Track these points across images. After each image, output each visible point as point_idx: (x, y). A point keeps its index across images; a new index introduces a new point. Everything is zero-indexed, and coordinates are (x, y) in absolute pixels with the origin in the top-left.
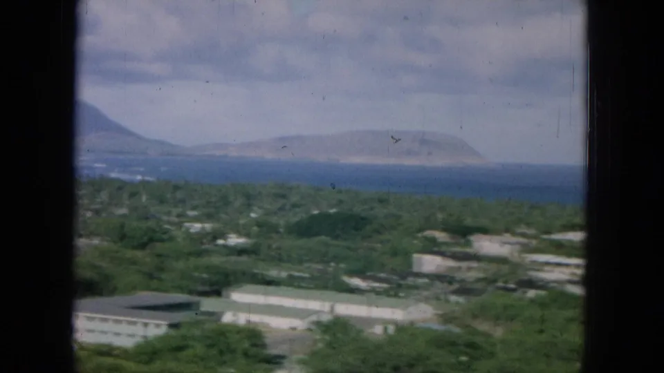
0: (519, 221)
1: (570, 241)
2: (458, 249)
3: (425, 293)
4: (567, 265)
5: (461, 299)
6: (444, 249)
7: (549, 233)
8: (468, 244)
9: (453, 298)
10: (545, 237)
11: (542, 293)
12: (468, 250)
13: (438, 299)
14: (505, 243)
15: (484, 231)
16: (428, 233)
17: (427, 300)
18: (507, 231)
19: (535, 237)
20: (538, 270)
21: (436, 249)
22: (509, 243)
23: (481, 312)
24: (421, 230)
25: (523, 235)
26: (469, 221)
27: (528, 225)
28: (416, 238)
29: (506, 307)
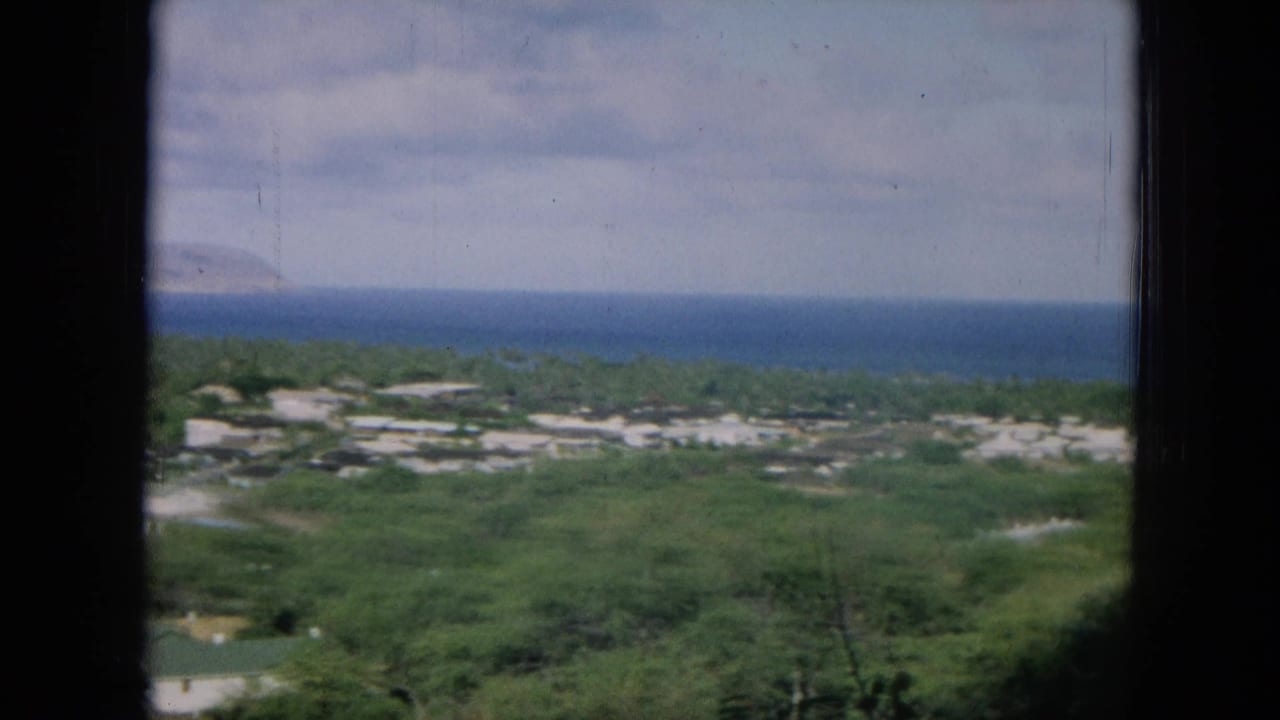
0: (341, 370)
1: (418, 397)
2: (253, 412)
3: (192, 475)
4: (412, 432)
5: (246, 482)
6: (232, 411)
7: (381, 385)
8: (268, 404)
9: (234, 480)
10: (380, 391)
11: (361, 471)
12: (268, 413)
13: (210, 482)
14: (319, 402)
15: (289, 384)
16: (209, 389)
17: (196, 484)
18: (324, 382)
19: (366, 393)
20: (368, 439)
21: (221, 412)
22: (329, 402)
23: (276, 501)
24: (199, 385)
25: (346, 390)
26: (268, 372)
27: (355, 374)
28: (192, 398)
29: (310, 491)
